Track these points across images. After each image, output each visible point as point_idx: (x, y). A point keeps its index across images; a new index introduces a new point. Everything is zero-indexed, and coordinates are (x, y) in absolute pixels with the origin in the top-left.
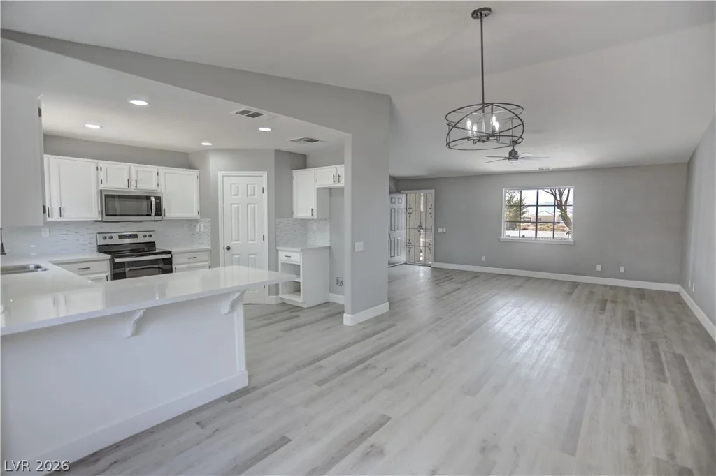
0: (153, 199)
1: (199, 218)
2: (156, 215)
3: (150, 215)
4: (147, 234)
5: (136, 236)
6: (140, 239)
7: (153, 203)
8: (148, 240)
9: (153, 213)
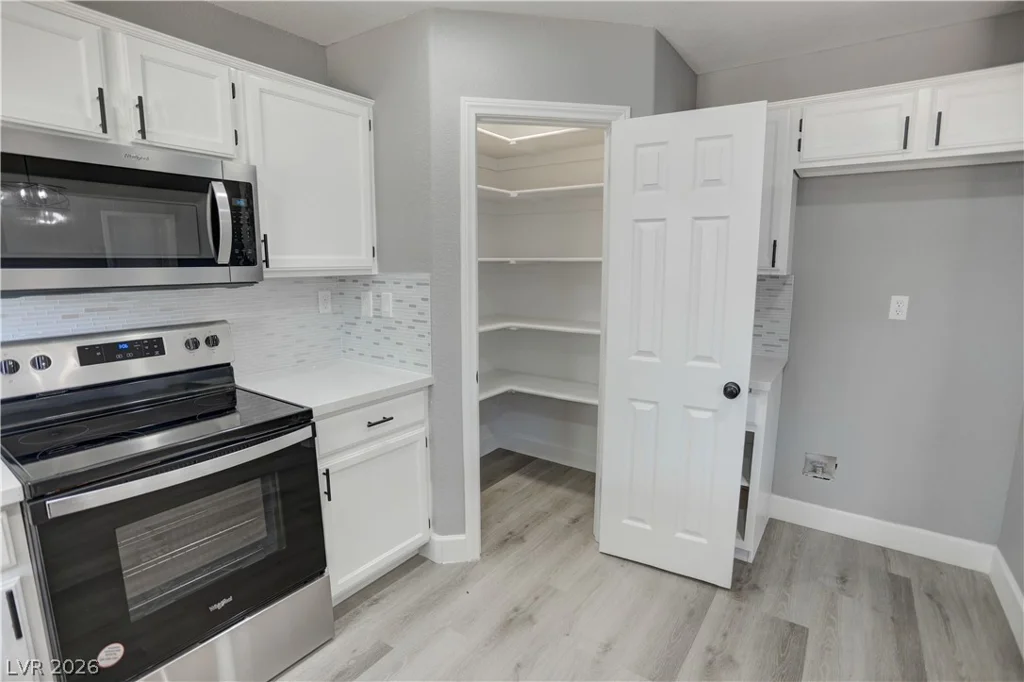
0: (221, 195)
1: (375, 272)
2: (235, 261)
3: (212, 262)
4: (201, 334)
5: (154, 348)
6: (176, 359)
7: (224, 211)
8: (205, 357)
9: (224, 256)
